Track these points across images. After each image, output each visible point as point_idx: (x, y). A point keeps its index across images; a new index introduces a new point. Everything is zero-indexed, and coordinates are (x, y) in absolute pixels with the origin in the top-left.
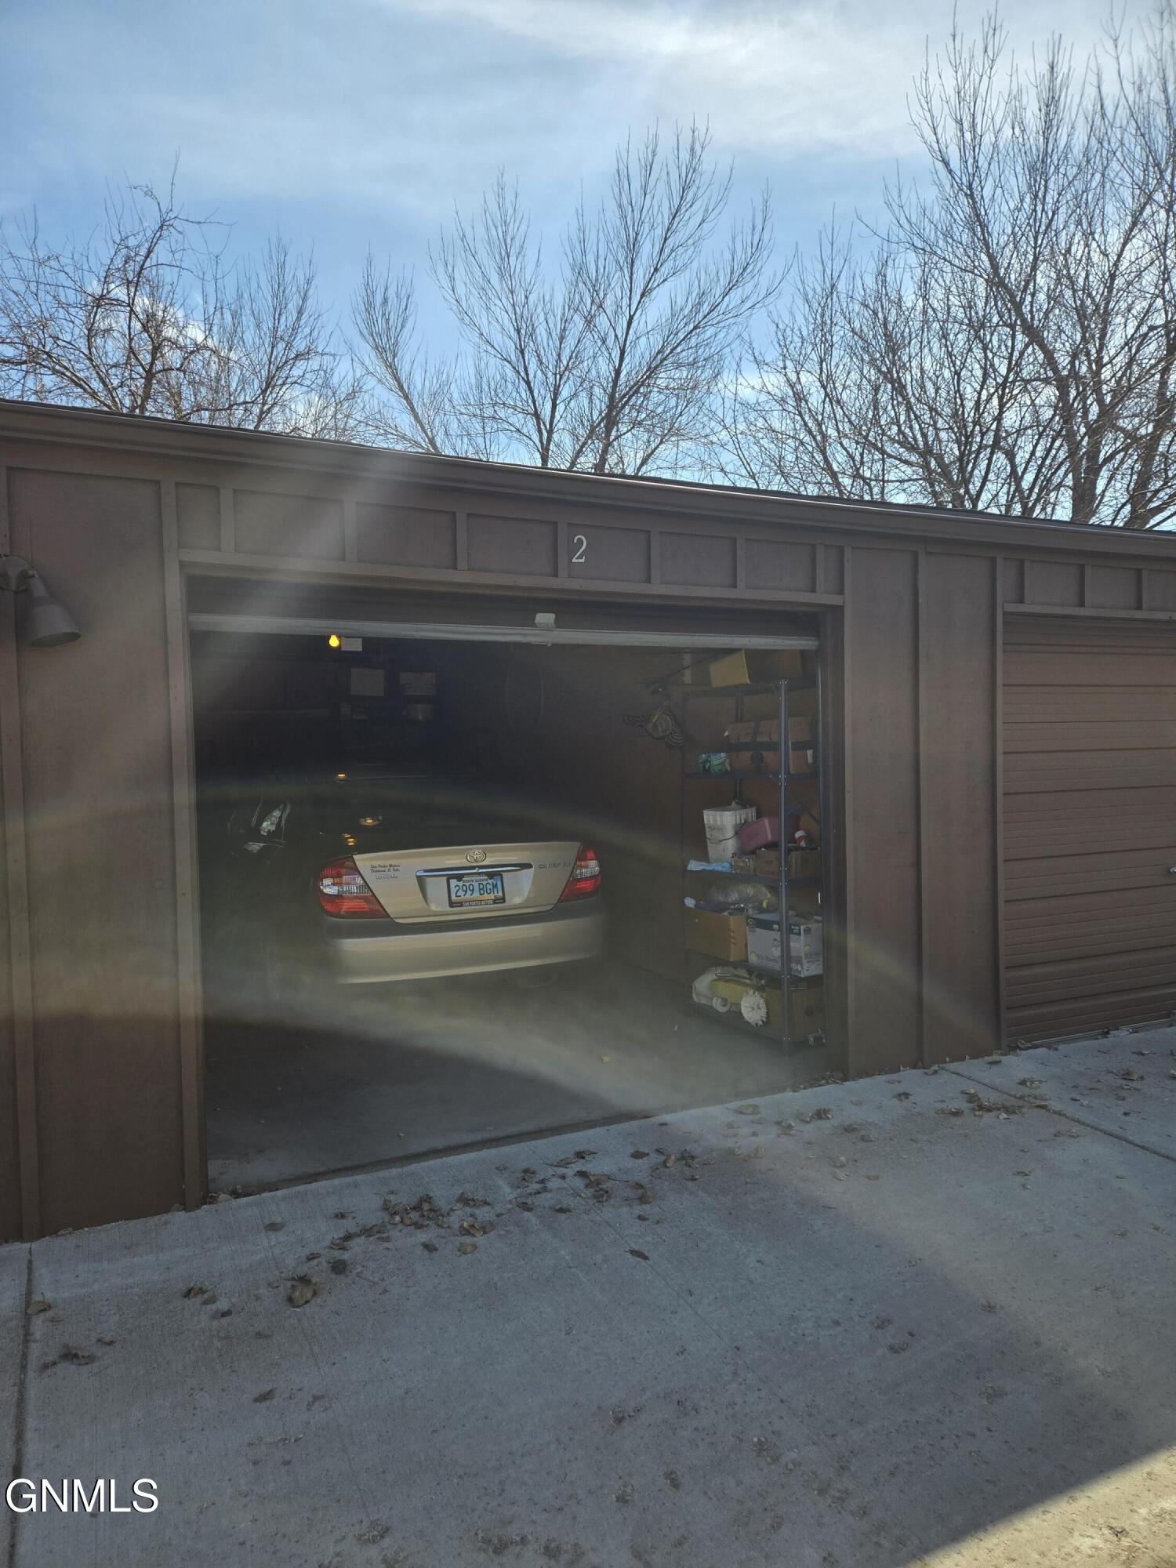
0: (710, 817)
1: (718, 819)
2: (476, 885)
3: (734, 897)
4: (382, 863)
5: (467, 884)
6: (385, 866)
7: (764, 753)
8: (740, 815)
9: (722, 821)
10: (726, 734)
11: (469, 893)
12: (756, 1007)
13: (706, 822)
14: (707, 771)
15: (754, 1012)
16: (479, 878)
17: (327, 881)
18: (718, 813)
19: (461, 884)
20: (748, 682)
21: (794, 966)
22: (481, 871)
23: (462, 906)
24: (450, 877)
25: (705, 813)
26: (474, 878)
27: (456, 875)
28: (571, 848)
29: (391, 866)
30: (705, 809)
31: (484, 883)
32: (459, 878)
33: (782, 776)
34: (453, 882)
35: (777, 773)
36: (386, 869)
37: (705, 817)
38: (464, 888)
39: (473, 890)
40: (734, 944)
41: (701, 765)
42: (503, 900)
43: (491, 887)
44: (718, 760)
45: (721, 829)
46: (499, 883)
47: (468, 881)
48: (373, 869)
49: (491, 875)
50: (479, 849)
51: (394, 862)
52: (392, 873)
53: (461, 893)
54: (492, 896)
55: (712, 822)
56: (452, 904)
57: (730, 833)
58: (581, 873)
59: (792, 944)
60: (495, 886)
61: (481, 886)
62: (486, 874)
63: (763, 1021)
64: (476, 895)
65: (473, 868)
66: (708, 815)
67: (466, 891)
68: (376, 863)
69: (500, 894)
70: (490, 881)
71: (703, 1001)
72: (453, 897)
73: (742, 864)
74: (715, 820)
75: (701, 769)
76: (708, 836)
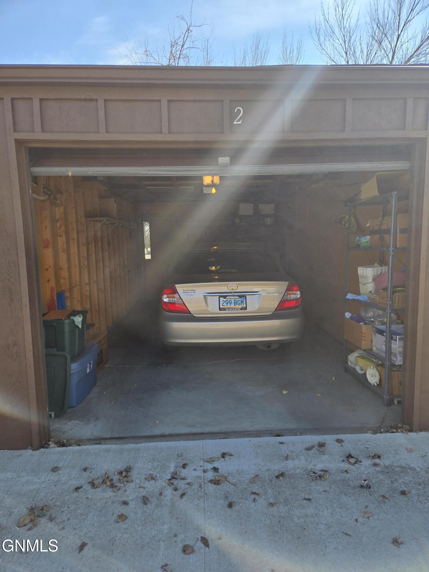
0: (361, 271)
1: (365, 271)
2: (233, 301)
3: (370, 314)
4: (188, 289)
5: (228, 300)
6: (189, 290)
7: (385, 235)
8: (377, 270)
9: (366, 273)
10: (368, 225)
11: (229, 304)
12: (374, 376)
13: (359, 273)
14: (358, 246)
15: (373, 377)
16: (234, 297)
17: (165, 296)
18: (365, 269)
19: (225, 300)
20: (378, 194)
21: (393, 358)
22: (235, 294)
23: (225, 310)
24: (220, 297)
25: (359, 268)
26: (232, 298)
27: (223, 295)
28: (284, 285)
29: (192, 290)
30: (359, 266)
31: (237, 300)
32: (225, 297)
33: (391, 249)
34: (222, 299)
35: (388, 247)
36: (190, 292)
37: (359, 271)
38: (227, 302)
39: (231, 303)
40: (364, 340)
41: (357, 243)
42: (246, 308)
43: (240, 302)
44: (365, 240)
45: (365, 277)
46: (244, 300)
47: (229, 299)
48: (184, 292)
49: (240, 297)
50: (235, 284)
51: (193, 289)
52: (192, 293)
53: (225, 304)
54: (240, 306)
55: (361, 274)
56: (220, 309)
57: (370, 280)
58: (290, 297)
59: (393, 346)
60: (242, 302)
61: (235, 302)
62: (238, 296)
63: (377, 384)
64: (232, 306)
65: (231, 293)
66: (360, 270)
67: (228, 303)
68: (185, 289)
69: (245, 306)
70: (240, 299)
71: (353, 366)
72: (221, 306)
73: (373, 297)
74: (363, 272)
75: (356, 245)
76: (360, 281)
